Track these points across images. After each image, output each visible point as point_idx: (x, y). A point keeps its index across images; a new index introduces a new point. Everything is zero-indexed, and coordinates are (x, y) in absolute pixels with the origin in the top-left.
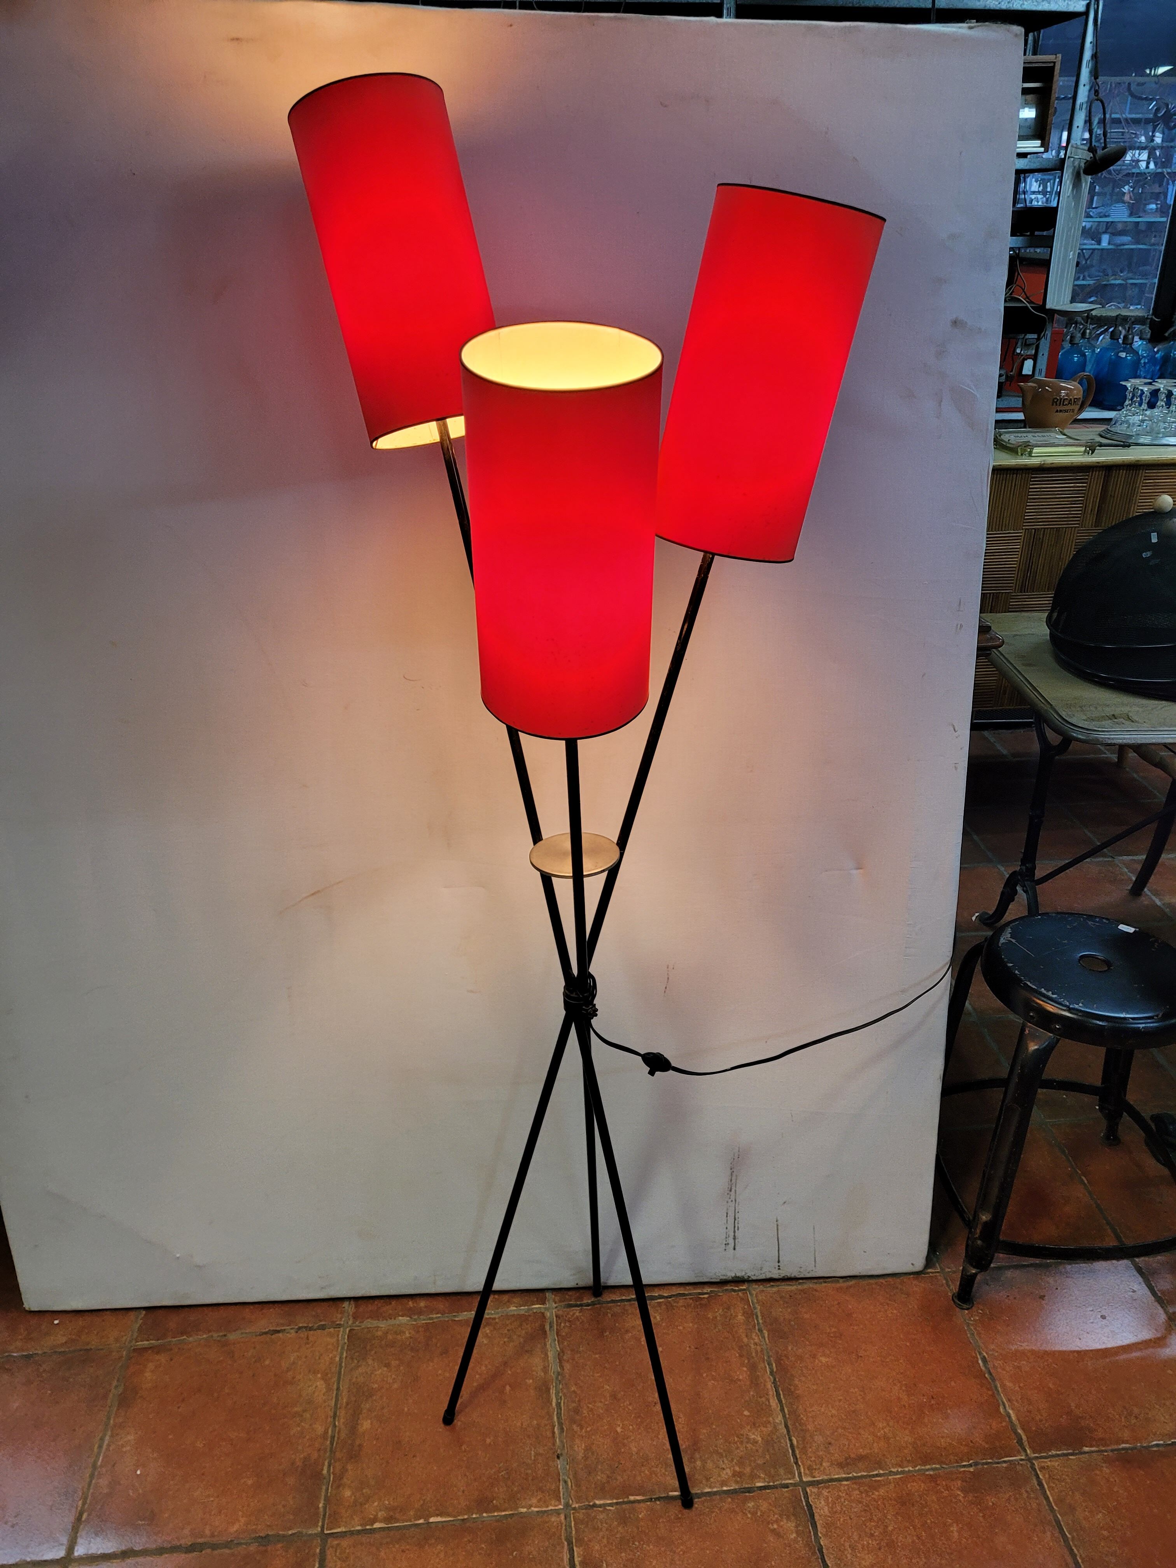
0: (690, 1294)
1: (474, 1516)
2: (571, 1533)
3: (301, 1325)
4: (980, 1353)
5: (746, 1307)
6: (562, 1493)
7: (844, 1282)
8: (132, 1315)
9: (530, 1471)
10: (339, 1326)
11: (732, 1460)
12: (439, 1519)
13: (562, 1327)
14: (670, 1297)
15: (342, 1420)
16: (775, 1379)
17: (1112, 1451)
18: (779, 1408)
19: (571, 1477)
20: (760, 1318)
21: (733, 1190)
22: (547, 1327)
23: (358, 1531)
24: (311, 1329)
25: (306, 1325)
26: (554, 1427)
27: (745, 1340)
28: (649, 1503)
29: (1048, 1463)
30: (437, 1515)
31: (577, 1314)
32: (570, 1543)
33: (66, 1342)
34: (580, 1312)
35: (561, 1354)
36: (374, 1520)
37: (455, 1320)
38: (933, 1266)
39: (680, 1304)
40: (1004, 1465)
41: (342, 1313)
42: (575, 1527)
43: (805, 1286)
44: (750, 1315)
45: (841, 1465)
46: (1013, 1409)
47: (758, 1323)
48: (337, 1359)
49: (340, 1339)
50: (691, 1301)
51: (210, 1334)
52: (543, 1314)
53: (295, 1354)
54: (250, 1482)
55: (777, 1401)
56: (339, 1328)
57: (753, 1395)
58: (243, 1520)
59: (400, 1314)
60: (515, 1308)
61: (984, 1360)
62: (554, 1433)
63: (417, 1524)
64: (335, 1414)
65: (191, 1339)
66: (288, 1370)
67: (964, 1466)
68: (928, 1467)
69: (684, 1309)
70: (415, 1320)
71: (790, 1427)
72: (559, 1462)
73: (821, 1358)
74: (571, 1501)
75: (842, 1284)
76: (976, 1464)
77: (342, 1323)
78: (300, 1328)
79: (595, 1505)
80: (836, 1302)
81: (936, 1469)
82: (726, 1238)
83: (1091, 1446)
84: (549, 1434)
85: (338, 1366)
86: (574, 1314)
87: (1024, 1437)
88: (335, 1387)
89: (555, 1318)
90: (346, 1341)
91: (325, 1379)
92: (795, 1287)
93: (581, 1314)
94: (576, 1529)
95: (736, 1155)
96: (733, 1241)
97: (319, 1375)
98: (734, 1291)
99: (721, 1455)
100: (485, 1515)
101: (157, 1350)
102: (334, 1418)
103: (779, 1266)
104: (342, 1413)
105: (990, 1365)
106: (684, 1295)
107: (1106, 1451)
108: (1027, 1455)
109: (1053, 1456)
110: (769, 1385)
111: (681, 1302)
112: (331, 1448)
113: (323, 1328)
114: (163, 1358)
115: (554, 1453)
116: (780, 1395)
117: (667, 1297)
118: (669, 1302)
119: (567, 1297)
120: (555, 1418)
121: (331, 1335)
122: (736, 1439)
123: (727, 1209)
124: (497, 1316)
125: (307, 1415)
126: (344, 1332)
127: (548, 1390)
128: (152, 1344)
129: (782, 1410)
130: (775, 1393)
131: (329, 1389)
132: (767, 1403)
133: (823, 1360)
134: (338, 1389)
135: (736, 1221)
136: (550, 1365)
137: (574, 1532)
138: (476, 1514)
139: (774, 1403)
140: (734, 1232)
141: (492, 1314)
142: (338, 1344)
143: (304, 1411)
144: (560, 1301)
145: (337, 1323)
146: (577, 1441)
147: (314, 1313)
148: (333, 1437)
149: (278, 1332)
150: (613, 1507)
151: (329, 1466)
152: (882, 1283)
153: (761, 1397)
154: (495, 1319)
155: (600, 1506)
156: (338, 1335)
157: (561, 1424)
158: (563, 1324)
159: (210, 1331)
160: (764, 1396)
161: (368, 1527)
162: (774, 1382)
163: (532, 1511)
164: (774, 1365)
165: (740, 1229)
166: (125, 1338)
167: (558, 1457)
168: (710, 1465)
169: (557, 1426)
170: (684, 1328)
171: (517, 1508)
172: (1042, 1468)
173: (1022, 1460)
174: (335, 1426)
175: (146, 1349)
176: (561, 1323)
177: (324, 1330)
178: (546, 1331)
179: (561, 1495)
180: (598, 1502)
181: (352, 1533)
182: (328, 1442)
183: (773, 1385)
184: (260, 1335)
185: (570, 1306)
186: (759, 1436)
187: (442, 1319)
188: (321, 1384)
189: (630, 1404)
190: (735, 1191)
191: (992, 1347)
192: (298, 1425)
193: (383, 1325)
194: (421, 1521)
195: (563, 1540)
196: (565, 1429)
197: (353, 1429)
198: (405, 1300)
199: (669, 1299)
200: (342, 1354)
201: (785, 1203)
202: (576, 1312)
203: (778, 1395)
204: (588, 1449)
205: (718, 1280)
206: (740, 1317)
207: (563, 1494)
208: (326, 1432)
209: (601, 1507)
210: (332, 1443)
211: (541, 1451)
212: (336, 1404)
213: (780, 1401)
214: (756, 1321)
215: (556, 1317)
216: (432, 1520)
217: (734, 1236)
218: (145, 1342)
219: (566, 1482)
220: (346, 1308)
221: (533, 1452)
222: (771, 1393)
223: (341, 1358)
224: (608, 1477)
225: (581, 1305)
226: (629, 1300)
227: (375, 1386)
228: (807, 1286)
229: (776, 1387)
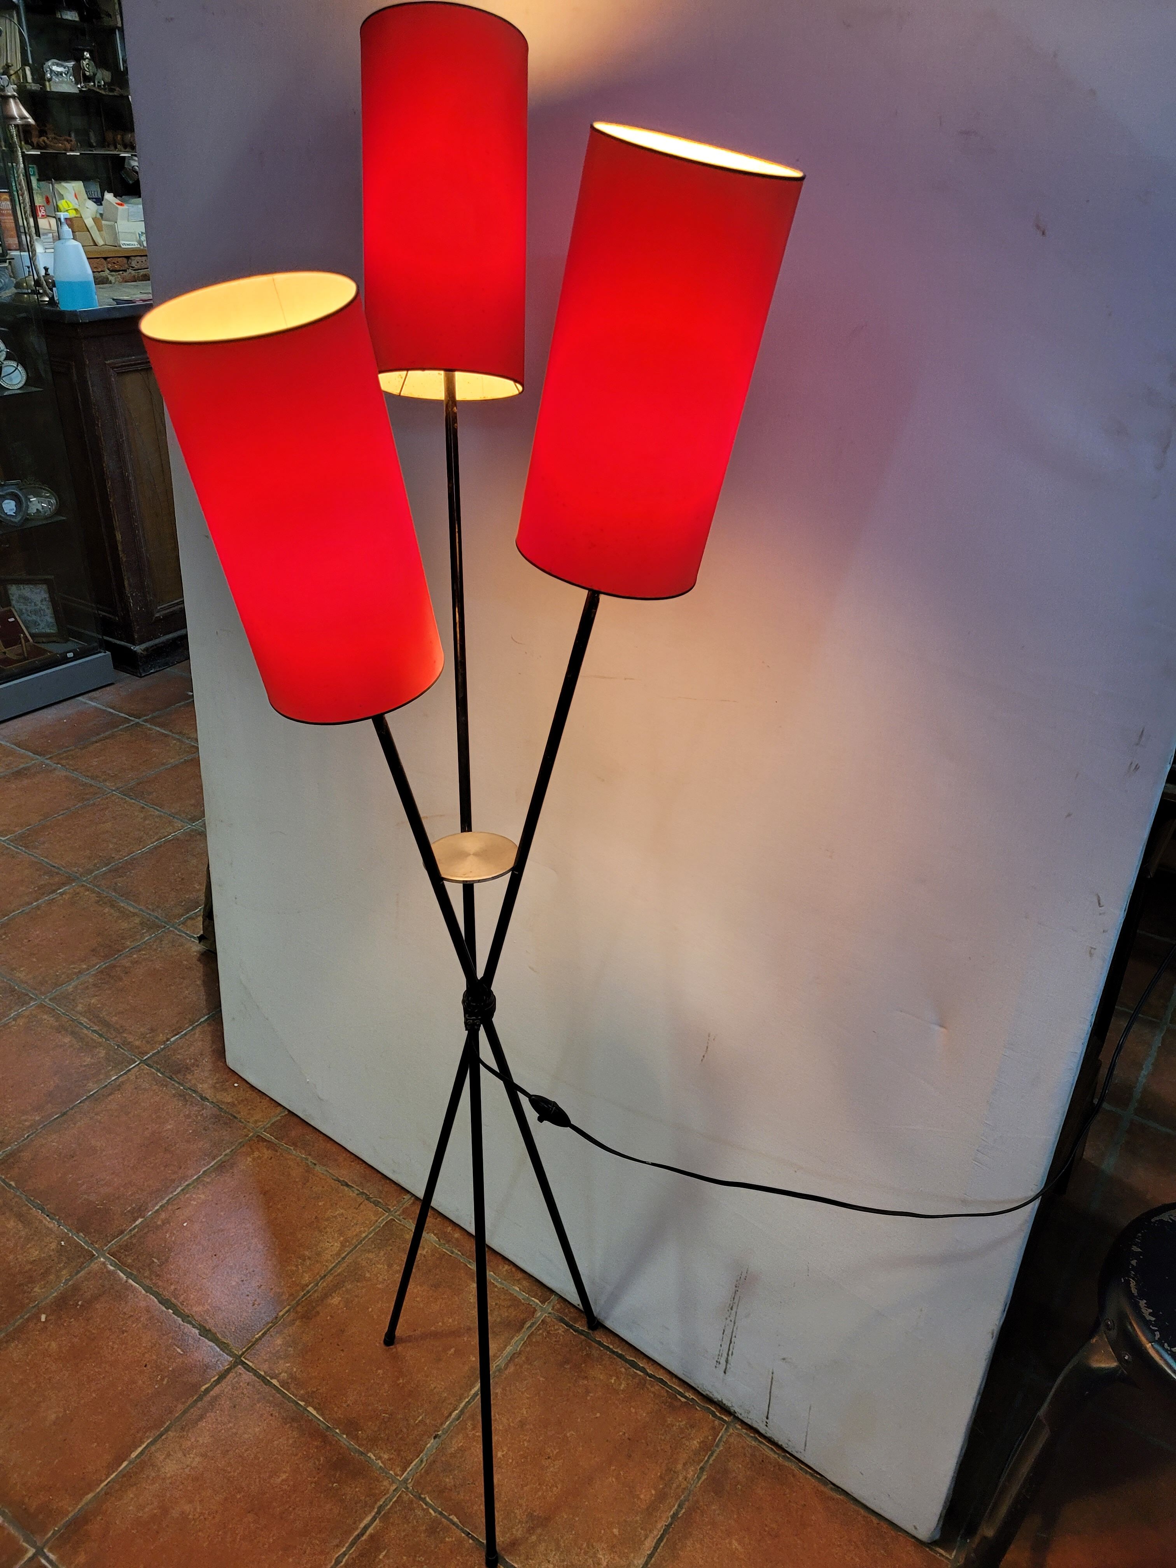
0: (670, 1387)
1: (337, 1431)
2: (387, 1505)
3: (365, 1191)
5: (710, 1438)
6: (410, 1468)
7: (831, 1489)
8: (279, 1109)
9: (405, 1430)
10: (388, 1210)
11: (563, 1561)
12: (314, 1413)
13: (538, 1333)
14: (651, 1376)
15: (325, 1284)
16: (671, 1524)
18: (649, 1552)
19: (429, 1461)
20: (713, 1458)
21: (734, 1309)
22: (528, 1324)
23: (261, 1376)
24: (368, 1199)
25: (368, 1194)
26: (455, 1409)
27: (680, 1467)
28: (463, 1535)
30: (315, 1409)
31: (560, 1332)
32: (378, 1513)
33: (229, 1103)
34: (563, 1332)
35: (516, 1355)
36: (276, 1376)
37: (467, 1266)
38: (948, 1549)
39: (652, 1389)
41: (398, 1202)
42: (394, 1503)
43: (787, 1464)
44: (706, 1447)
47: (707, 1461)
48: (364, 1235)
49: (379, 1221)
50: (666, 1394)
51: (308, 1157)
52: (535, 1310)
53: (342, 1211)
55: (653, 1545)
56: (387, 1212)
57: (637, 1521)
58: (207, 1307)
59: (435, 1232)
60: (518, 1289)
62: (450, 1414)
63: (298, 1403)
64: (325, 1276)
65: (294, 1152)
66: (327, 1220)
69: (652, 1396)
72: (432, 1441)
73: (734, 1541)
74: (410, 1480)
75: (827, 1490)
77: (392, 1209)
78: (363, 1193)
79: (424, 1500)
80: (803, 1503)
82: (719, 1355)
84: (446, 1413)
85: (359, 1241)
86: (557, 1330)
88: (343, 1255)
89: (540, 1321)
90: (381, 1226)
91: (343, 1245)
92: (776, 1456)
93: (563, 1334)
94: (392, 1506)
95: (744, 1275)
96: (725, 1363)
97: (342, 1239)
98: (714, 1415)
99: (558, 1547)
100: (345, 1436)
101: (270, 1145)
102: (321, 1280)
103: (767, 1422)
104: (330, 1278)
106: (664, 1383)
110: (661, 1525)
111: (657, 1387)
112: (299, 1300)
113: (376, 1204)
114: (267, 1153)
115: (435, 1431)
116: (662, 1541)
117: (648, 1374)
118: (645, 1380)
119: (567, 1310)
120: (464, 1403)
121: (376, 1213)
122: (585, 1545)
123: (725, 1326)
124: (499, 1286)
125: (308, 1262)
126: (387, 1217)
128: (271, 1139)
129: (651, 1556)
130: (659, 1536)
131: (338, 1254)
132: (643, 1539)
133: (735, 1544)
134: (344, 1258)
135: (731, 1345)
136: (500, 1358)
137: (388, 1507)
138: (340, 1430)
139: (649, 1544)
140: (728, 1355)
141: (497, 1282)
142: (374, 1223)
143: (309, 1258)
144: (558, 1310)
145: (389, 1207)
146: (460, 1436)
147: (381, 1188)
148: (308, 1292)
149: (347, 1185)
150: (435, 1512)
151: (287, 1312)
152: (872, 1521)
153: (642, 1529)
155: (426, 1503)
156: (379, 1218)
157: (462, 1412)
158: (541, 1331)
159: (310, 1155)
160: (646, 1530)
161: (268, 1378)
162: (668, 1526)
163: (378, 1464)
164: (684, 1510)
165: (733, 1356)
166: (260, 1124)
167: (435, 1438)
168: (542, 1548)
169: (457, 1412)
170: (636, 1413)
171: (368, 1451)
174: (317, 1285)
175: (264, 1140)
176: (541, 1329)
177: (376, 1206)
178: (523, 1327)
179: (409, 1470)
180: (428, 1499)
181: (255, 1373)
182: (303, 1293)
183: (664, 1528)
184: (335, 1180)
185: (562, 1320)
186: (606, 1560)
187: (459, 1258)
188: (337, 1245)
189: (529, 1441)
190: (736, 1313)
192: (297, 1266)
194: (302, 1403)
195: (376, 1507)
196: (461, 1419)
197: (326, 1295)
198: (447, 1223)
199: (648, 1377)
200: (370, 1233)
201: (784, 1359)
202: (561, 1328)
203: (661, 1539)
204: (462, 1450)
205: (704, 1393)
206: (695, 1444)
207: (411, 1470)
208: (307, 1285)
209: (426, 1505)
210: (304, 1295)
211: (428, 1421)
212: (331, 1270)
213: (656, 1548)
214: (706, 1458)
215: (542, 1320)
216: (310, 1409)
217: (727, 1358)
218: (268, 1135)
219: (422, 1461)
220: (405, 1200)
221: (421, 1417)
222: (655, 1533)
223: (366, 1236)
224: (455, 1486)
225: (571, 1327)
226: (614, 1352)
227: (368, 1275)
228: (792, 1466)
229: (666, 1531)
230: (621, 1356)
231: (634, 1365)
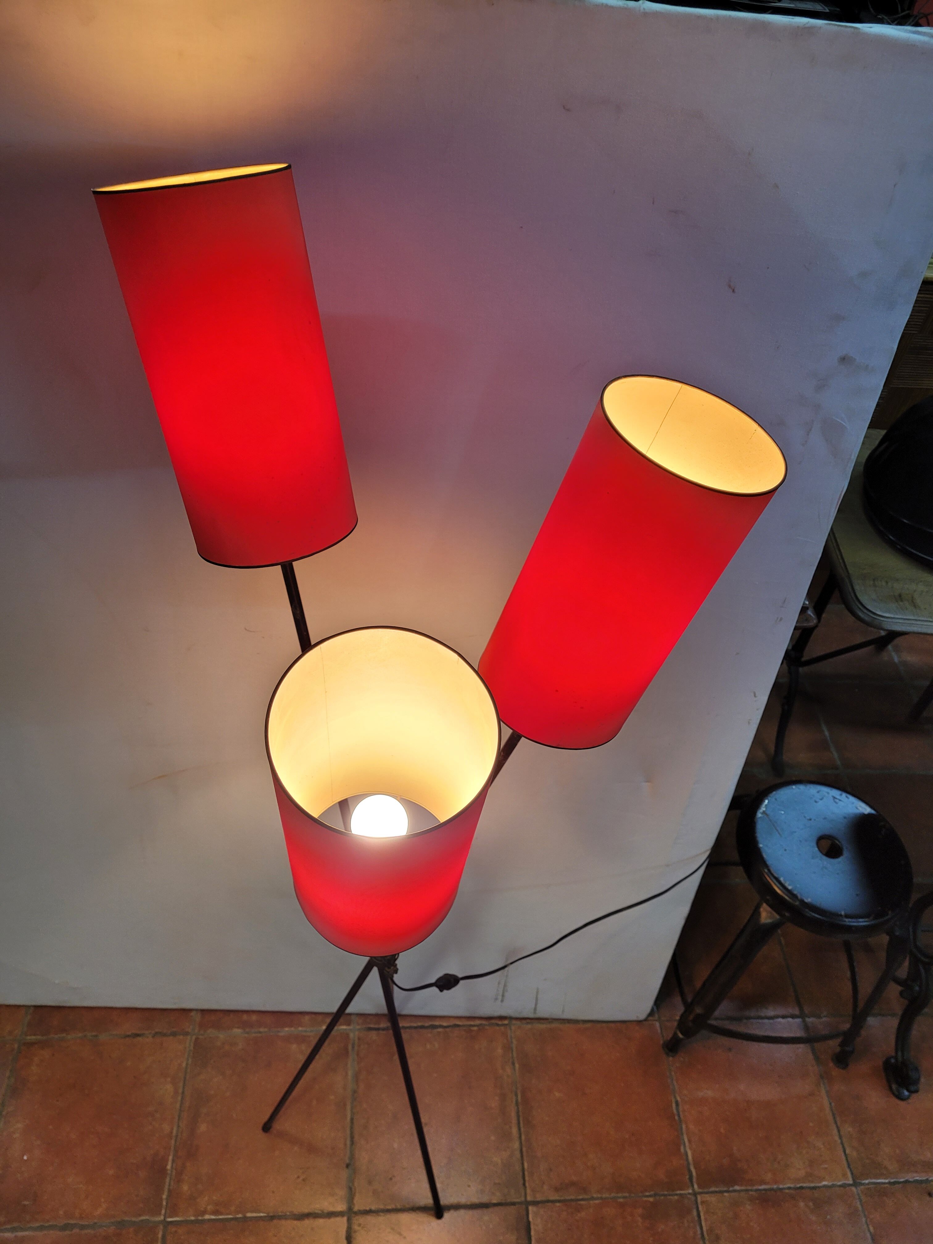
0: (464, 1026)
3: (157, 1030)
4: (675, 1097)
5: (505, 1041)
7: (583, 1025)
8: (22, 1010)
9: (325, 1179)
10: (187, 1034)
11: (477, 1178)
12: (254, 1216)
13: (361, 1049)
14: (449, 1027)
15: (184, 1122)
16: (518, 1110)
17: (757, 1190)
18: (518, 1136)
20: (514, 1052)
22: (350, 1047)
23: (192, 1221)
24: (165, 1035)
25: (161, 1031)
26: (346, 1139)
27: (501, 1071)
29: (707, 1197)
30: (252, 1212)
31: (374, 1037)
34: (376, 1036)
35: (358, 1074)
36: (204, 1212)
37: (278, 1035)
39: (454, 1035)
40: (676, 1197)
41: (190, 1024)
43: (552, 1025)
44: (507, 1049)
45: (557, 1190)
46: (690, 1149)
47: (513, 1057)
48: (184, 1064)
49: (187, 1046)
50: (464, 1033)
51: (85, 1033)
52: (348, 1035)
53: (151, 1058)
54: (111, 1172)
55: (517, 1129)
57: (500, 1122)
58: (104, 1206)
59: (236, 1028)
61: (677, 1104)
62: (346, 1145)
63: (237, 1219)
64: (179, 1116)
65: (69, 1037)
66: (145, 1072)
67: (647, 1196)
68: (620, 1195)
69: (457, 1039)
70: (248, 1033)
71: (525, 1153)
72: (348, 1171)
73: (555, 1093)
74: (354, 1207)
75: (581, 1026)
76: (655, 1195)
77: (190, 1031)
78: (156, 1033)
79: (371, 1212)
80: (574, 1042)
81: (624, 1197)
82: (496, 996)
83: (741, 1185)
84: (342, 1146)
85: (184, 1071)
86: (372, 1037)
87: (694, 1174)
88: (181, 1091)
89: (357, 1039)
90: (192, 1047)
91: (174, 1083)
92: (545, 1025)
95: (512, 951)
96: (501, 998)
97: (169, 1079)
98: (498, 1025)
99: (469, 1174)
101: (41, 1045)
102: (178, 1121)
103: (535, 1010)
104: (185, 1115)
105: (681, 1109)
106: (458, 1026)
107: (751, 1190)
108: (693, 1190)
109: (712, 1192)
110: (513, 1114)
111: (455, 1032)
112: (175, 1146)
113: (174, 1034)
114: (45, 1053)
115: (345, 1164)
117: (445, 1027)
118: (446, 1032)
119: (367, 1020)
120: (348, 1131)
121: (180, 1042)
122: (482, 1160)
125: (158, 1115)
126: (191, 1039)
127: (345, 1105)
128: (38, 1039)
129: (520, 1137)
130: (516, 1122)
131: (176, 1093)
132: (510, 1130)
133: (557, 1094)
134: (183, 1093)
135: (505, 988)
136: (349, 1083)
139: (515, 1131)
142: (185, 1050)
143: (156, 1111)
144: (362, 1024)
145: (186, 1031)
146: (363, 1154)
147: (167, 1022)
148: (177, 1136)
149: (138, 1035)
150: (384, 1214)
151: (173, 1163)
152: (611, 1027)
153: (505, 1125)
154: (309, 1037)
156: (186, 1043)
157: (352, 1138)
158: (362, 1046)
159: (85, 1031)
160: (508, 1124)
161: (200, 1218)
162: (518, 1112)
164: (519, 1096)
165: (508, 992)
166: (17, 1032)
167: (348, 1167)
169: (349, 1140)
170: (455, 1057)
172: (703, 1202)
173: (689, 1194)
174: (179, 1126)
175: (32, 1044)
176: (360, 1045)
177: (175, 1036)
178: (348, 1052)
179: (347, 1201)
180: (374, 1209)
181: (186, 1222)
182: (173, 1140)
183: (516, 1115)
184: (123, 1038)
185: (370, 1029)
186: (500, 1159)
187: (268, 1033)
188: (169, 1088)
191: (685, 1092)
192: (151, 1124)
193: (222, 1036)
194: (240, 1216)
196: (355, 1142)
197: (193, 1131)
198: (238, 1015)
199: (446, 1030)
200: (188, 1060)
201: (545, 980)
202: (373, 1035)
203: (519, 1124)
204: (371, 1162)
206: (500, 1051)
208: (172, 1133)
209: (375, 1214)
210: (176, 1141)
211: (335, 1161)
212: (181, 1107)
213: (519, 1129)
214: (511, 1055)
216: (248, 1215)
217: (503, 995)
218: (33, 1037)
219: (351, 1189)
220: (194, 1017)
222: (513, 1122)
223: (187, 1064)
224: (384, 1188)
225: (378, 1029)
226: (416, 1028)
227: (212, 1092)
228: (554, 1025)
229: (518, 1117)
230: (422, 1027)
231: (434, 1027)
